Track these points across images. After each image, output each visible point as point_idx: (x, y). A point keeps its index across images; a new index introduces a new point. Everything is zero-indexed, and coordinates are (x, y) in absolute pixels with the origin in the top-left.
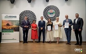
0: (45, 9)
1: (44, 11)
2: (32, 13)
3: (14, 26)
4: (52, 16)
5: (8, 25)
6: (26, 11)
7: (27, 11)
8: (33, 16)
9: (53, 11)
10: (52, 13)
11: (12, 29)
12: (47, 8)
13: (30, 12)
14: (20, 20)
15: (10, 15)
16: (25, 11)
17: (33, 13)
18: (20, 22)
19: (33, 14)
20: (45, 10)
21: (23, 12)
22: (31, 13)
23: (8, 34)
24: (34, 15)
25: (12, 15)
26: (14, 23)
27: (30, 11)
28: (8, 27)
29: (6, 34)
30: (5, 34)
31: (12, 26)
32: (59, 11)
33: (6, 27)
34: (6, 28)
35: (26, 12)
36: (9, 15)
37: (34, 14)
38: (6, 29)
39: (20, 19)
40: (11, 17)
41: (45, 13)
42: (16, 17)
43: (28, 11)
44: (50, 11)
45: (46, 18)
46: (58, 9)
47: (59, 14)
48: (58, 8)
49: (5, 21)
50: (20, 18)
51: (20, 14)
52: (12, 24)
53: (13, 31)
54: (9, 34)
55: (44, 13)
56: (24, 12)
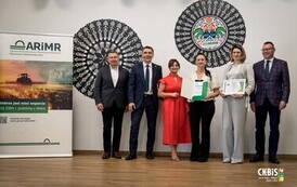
0: (184, 13)
1: (178, 24)
2: (125, 29)
3: (52, 86)
4: (212, 47)
5: (24, 80)
6: (99, 24)
7: (106, 23)
8: (129, 43)
9: (217, 23)
10: (213, 34)
11: (42, 98)
12: (192, 12)
13: (119, 26)
14: (75, 62)
15: (33, 40)
16: (95, 23)
17: (130, 29)
18: (75, 68)
19: (131, 34)
20: (180, 18)
21: (88, 26)
22: (121, 30)
23: (22, 120)
24: (135, 39)
25: (41, 40)
26: (51, 72)
27: (117, 22)
28: (27, 90)
29: (18, 120)
30: (13, 120)
31: (40, 86)
32: (243, 23)
33: (17, 90)
34: (16, 94)
35: (102, 26)
36: (27, 39)
37: (135, 35)
38: (16, 99)
39: (75, 56)
40: (36, 46)
41: (182, 31)
42: (57, 47)
43: (109, 21)
44: (202, 24)
45: (187, 51)
46: (240, 17)
47: (244, 36)
48: (236, 11)
49: (14, 62)
50: (75, 51)
51: (76, 36)
52: (42, 76)
53: (46, 106)
54: (27, 120)
55: (176, 31)
56: (92, 26)
